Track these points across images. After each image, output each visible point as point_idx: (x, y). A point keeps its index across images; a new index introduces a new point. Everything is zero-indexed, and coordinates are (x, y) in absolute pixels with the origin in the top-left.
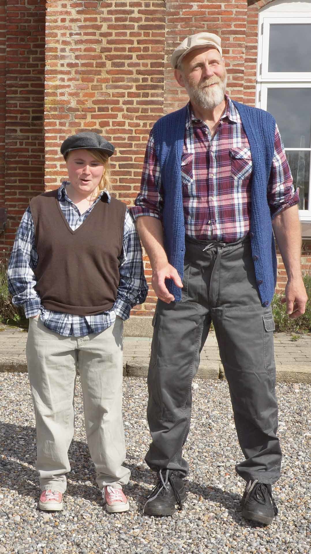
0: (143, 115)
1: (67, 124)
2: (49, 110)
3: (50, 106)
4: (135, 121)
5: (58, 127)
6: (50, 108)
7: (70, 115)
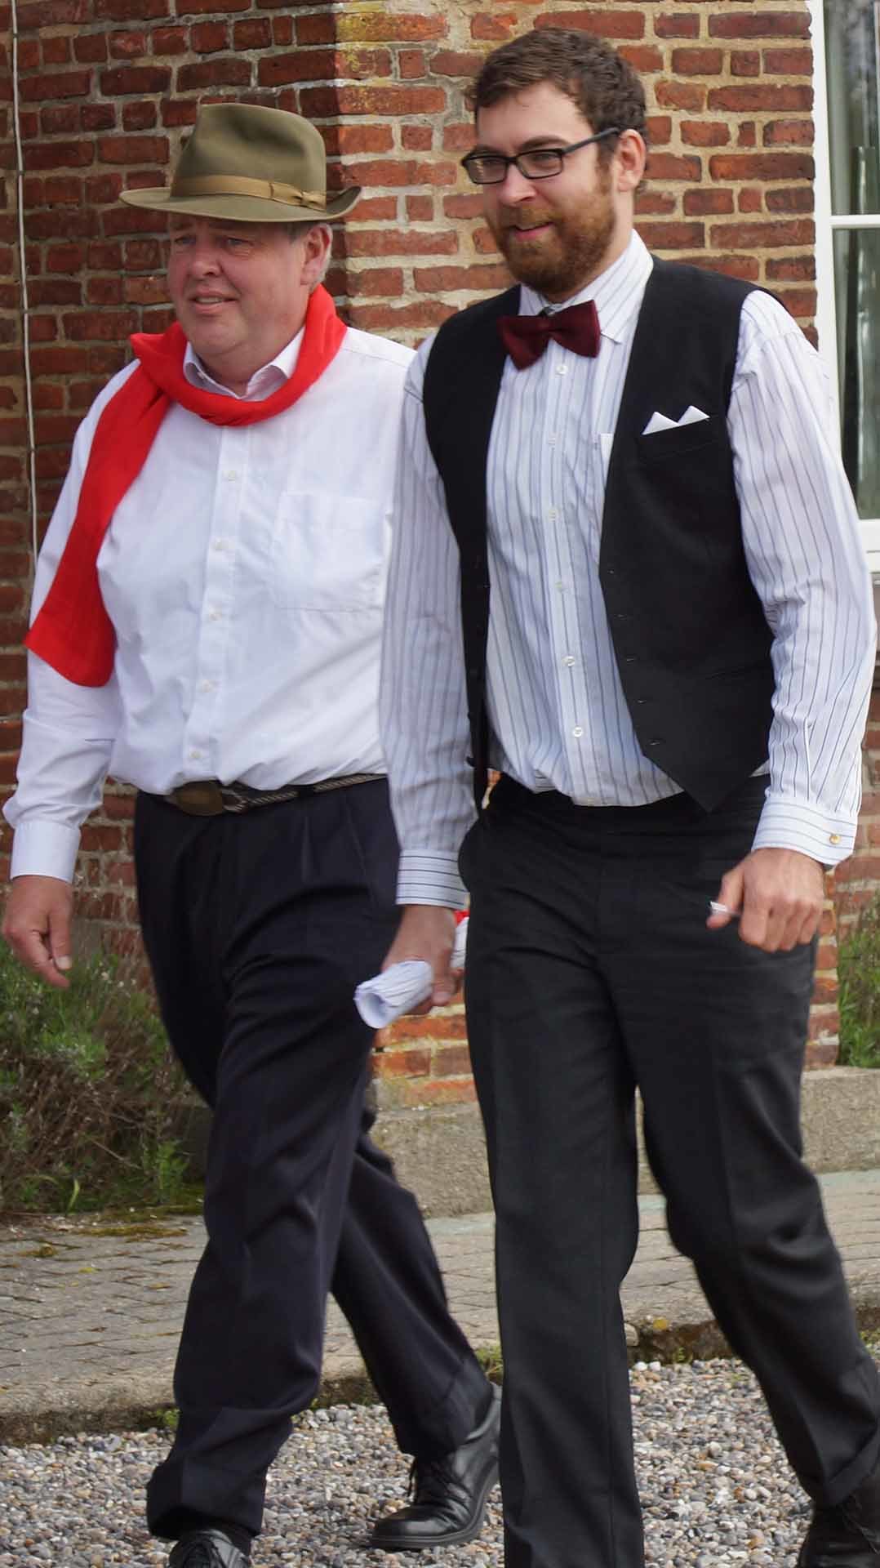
0: (737, 88)
1: (437, 139)
2: (356, 65)
3: (359, 45)
4: (710, 116)
5: (398, 153)
6: (362, 55)
7: (449, 91)
